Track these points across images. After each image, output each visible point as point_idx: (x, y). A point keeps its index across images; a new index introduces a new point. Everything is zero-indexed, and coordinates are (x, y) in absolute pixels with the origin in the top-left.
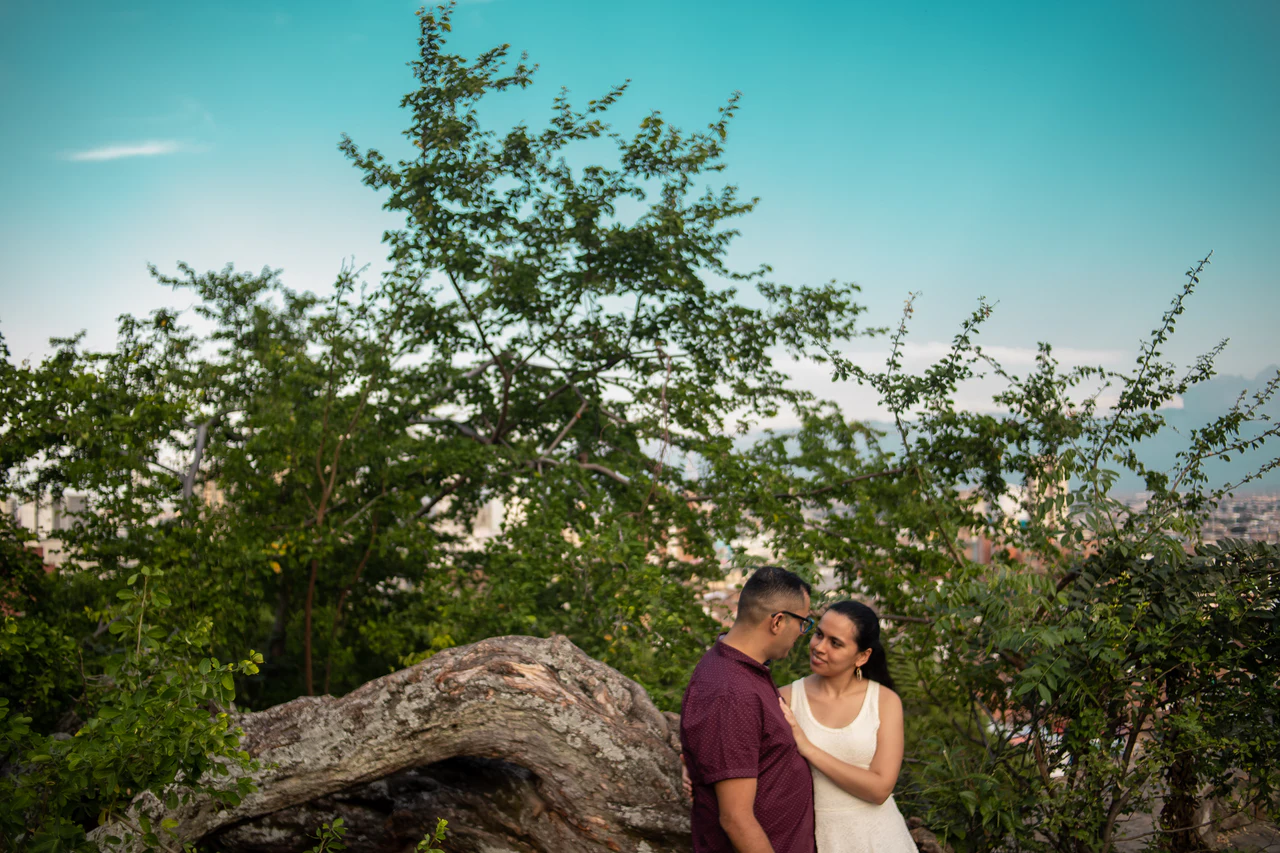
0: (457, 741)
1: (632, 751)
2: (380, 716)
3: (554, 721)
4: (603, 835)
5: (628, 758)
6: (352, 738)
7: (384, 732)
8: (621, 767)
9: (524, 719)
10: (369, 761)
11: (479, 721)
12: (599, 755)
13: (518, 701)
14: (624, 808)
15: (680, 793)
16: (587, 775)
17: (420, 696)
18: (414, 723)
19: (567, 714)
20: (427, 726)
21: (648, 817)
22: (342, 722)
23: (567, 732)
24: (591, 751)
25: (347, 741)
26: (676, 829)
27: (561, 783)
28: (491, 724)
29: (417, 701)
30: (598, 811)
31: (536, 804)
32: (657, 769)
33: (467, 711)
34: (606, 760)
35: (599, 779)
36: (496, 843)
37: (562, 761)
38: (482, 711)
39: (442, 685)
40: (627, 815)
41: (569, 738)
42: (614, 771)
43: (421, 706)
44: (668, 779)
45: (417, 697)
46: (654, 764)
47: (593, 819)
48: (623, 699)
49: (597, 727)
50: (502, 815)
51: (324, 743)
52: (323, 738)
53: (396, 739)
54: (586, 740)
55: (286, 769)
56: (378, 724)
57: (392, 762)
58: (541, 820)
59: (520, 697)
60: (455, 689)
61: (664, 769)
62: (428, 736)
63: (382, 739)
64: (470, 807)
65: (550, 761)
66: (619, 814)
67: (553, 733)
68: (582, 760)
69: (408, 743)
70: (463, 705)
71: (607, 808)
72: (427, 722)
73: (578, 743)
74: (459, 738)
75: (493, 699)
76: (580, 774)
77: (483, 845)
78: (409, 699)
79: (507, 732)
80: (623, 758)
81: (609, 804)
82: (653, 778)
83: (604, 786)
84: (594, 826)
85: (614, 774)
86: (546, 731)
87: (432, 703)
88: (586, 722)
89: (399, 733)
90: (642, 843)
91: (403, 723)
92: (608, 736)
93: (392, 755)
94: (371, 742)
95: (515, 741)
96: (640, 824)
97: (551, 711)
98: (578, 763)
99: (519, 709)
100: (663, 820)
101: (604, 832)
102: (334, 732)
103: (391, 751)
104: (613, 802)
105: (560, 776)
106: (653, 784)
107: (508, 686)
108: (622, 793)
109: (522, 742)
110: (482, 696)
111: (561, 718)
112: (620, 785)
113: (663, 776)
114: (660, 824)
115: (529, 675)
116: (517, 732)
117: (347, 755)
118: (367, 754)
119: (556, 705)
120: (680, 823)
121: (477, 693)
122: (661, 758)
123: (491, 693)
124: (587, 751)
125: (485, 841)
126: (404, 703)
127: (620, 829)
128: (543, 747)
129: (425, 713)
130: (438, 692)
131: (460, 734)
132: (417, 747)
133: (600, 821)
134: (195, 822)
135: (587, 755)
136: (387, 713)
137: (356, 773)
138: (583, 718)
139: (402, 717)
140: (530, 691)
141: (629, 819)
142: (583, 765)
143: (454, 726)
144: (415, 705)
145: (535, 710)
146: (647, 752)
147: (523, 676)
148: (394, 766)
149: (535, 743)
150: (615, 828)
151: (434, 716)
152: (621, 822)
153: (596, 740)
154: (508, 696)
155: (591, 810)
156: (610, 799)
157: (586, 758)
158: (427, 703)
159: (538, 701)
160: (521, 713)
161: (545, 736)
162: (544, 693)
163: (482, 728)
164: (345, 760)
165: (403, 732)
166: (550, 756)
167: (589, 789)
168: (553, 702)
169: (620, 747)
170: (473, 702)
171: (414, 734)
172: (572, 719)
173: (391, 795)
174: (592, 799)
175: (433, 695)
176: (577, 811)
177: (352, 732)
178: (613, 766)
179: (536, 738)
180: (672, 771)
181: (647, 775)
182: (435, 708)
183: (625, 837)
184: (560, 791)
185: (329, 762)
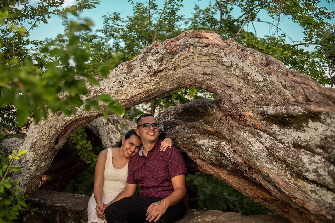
0: (177, 76)
1: (266, 76)
2: (139, 64)
3: (224, 59)
4: (253, 121)
5: (265, 80)
6: (127, 77)
7: (141, 72)
8: (261, 84)
9: (208, 61)
10: (136, 89)
11: (186, 64)
12: (249, 78)
13: (205, 51)
14: (263, 106)
15: (294, 98)
16: (243, 90)
17: (157, 53)
18: (155, 67)
19: (231, 56)
20: (161, 68)
21: (277, 108)
22: (123, 69)
23: (231, 66)
24: (245, 76)
25: (125, 78)
26: (293, 112)
27: (230, 96)
28: (193, 65)
29: (156, 55)
30: (251, 109)
31: (219, 114)
32: (281, 86)
33: (180, 58)
34: (253, 80)
35: (250, 92)
36: (203, 138)
37: (230, 83)
38: (187, 57)
39: (168, 47)
40: (265, 109)
41: (232, 69)
42: (257, 87)
43: (158, 58)
44: (287, 92)
45: (156, 53)
46: (280, 84)
47: (247, 114)
48: (262, 60)
49: (248, 63)
50: (206, 126)
51: (114, 79)
52: (114, 77)
53: (147, 76)
54: (242, 70)
55: (98, 92)
56: (139, 69)
57: (147, 89)
58: (222, 121)
59: (206, 48)
60: (174, 47)
61: (285, 87)
62: (163, 74)
63: (141, 76)
64: (194, 127)
65: (223, 84)
66: (261, 109)
67: (224, 67)
68: (240, 82)
69: (153, 78)
70: (178, 55)
71: (254, 107)
72: (161, 65)
73: (238, 72)
74: (177, 75)
75: (193, 51)
76: (240, 90)
77: (197, 140)
78: (152, 55)
79: (201, 69)
80: (262, 80)
81: (256, 105)
82: (279, 90)
83: (253, 96)
84: (248, 118)
85: (258, 88)
86: (221, 66)
87: (163, 56)
88: (241, 60)
89: (148, 73)
90: (274, 125)
91: (150, 67)
92: (253, 68)
93: (146, 85)
94: (136, 78)
95: (205, 74)
96: (272, 113)
97: (222, 55)
98: (238, 83)
99: (206, 55)
100: (285, 109)
101: (253, 120)
102: (119, 74)
103: (146, 83)
104: (257, 104)
105: (229, 92)
106: (279, 94)
107: (200, 43)
108: (262, 99)
109: (209, 74)
110: (187, 49)
111: (228, 58)
112: (261, 95)
113: (285, 90)
114: (284, 111)
115: (211, 38)
116: (206, 68)
117: (125, 85)
118: (135, 85)
119: (225, 51)
120: (295, 109)
121: (185, 48)
122: (283, 81)
123: (192, 47)
124: (242, 76)
125: (198, 138)
126: (150, 57)
127: (262, 118)
128: (219, 76)
129: (160, 61)
130: (165, 50)
131: (178, 72)
132: (158, 80)
133: (251, 114)
134: (60, 118)
135: (242, 79)
136: (142, 63)
137: (130, 95)
138: (240, 59)
139: (149, 64)
140: (211, 44)
141: (267, 111)
142: (241, 85)
143: (175, 68)
144: (155, 57)
145: (214, 55)
146: (275, 78)
147: (208, 38)
148: (148, 91)
149: (215, 74)
150: (259, 117)
151: (164, 62)
152: (262, 114)
153: (247, 69)
154: (200, 48)
155: (245, 109)
156: (256, 103)
157: (242, 81)
158: (161, 56)
159: (215, 49)
160: (207, 57)
161: (221, 70)
162: (219, 45)
163: (188, 68)
164: (124, 88)
165: (150, 72)
166: (223, 81)
167: (244, 98)
168: (224, 50)
169: (261, 74)
170: (183, 53)
171: (156, 73)
172: (233, 58)
173: (165, 131)
174: (246, 103)
175: (163, 52)
176: (239, 110)
177: (127, 74)
178: (257, 84)
179: (215, 71)
180: (289, 87)
181: (276, 89)
182: (164, 58)
183: (264, 122)
184: (229, 101)
185: (117, 89)
